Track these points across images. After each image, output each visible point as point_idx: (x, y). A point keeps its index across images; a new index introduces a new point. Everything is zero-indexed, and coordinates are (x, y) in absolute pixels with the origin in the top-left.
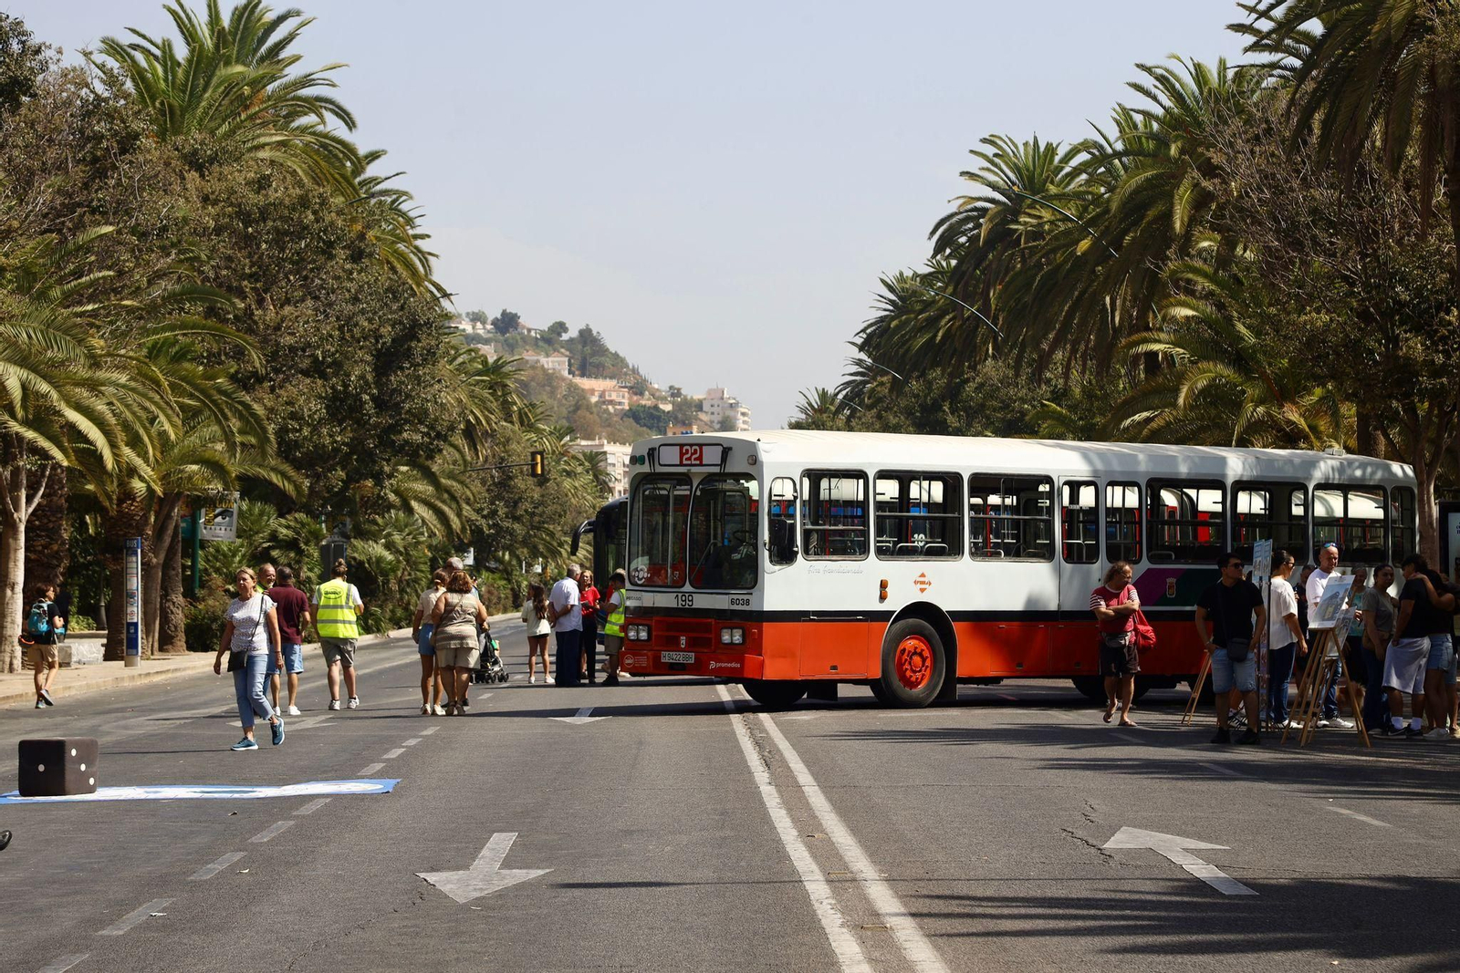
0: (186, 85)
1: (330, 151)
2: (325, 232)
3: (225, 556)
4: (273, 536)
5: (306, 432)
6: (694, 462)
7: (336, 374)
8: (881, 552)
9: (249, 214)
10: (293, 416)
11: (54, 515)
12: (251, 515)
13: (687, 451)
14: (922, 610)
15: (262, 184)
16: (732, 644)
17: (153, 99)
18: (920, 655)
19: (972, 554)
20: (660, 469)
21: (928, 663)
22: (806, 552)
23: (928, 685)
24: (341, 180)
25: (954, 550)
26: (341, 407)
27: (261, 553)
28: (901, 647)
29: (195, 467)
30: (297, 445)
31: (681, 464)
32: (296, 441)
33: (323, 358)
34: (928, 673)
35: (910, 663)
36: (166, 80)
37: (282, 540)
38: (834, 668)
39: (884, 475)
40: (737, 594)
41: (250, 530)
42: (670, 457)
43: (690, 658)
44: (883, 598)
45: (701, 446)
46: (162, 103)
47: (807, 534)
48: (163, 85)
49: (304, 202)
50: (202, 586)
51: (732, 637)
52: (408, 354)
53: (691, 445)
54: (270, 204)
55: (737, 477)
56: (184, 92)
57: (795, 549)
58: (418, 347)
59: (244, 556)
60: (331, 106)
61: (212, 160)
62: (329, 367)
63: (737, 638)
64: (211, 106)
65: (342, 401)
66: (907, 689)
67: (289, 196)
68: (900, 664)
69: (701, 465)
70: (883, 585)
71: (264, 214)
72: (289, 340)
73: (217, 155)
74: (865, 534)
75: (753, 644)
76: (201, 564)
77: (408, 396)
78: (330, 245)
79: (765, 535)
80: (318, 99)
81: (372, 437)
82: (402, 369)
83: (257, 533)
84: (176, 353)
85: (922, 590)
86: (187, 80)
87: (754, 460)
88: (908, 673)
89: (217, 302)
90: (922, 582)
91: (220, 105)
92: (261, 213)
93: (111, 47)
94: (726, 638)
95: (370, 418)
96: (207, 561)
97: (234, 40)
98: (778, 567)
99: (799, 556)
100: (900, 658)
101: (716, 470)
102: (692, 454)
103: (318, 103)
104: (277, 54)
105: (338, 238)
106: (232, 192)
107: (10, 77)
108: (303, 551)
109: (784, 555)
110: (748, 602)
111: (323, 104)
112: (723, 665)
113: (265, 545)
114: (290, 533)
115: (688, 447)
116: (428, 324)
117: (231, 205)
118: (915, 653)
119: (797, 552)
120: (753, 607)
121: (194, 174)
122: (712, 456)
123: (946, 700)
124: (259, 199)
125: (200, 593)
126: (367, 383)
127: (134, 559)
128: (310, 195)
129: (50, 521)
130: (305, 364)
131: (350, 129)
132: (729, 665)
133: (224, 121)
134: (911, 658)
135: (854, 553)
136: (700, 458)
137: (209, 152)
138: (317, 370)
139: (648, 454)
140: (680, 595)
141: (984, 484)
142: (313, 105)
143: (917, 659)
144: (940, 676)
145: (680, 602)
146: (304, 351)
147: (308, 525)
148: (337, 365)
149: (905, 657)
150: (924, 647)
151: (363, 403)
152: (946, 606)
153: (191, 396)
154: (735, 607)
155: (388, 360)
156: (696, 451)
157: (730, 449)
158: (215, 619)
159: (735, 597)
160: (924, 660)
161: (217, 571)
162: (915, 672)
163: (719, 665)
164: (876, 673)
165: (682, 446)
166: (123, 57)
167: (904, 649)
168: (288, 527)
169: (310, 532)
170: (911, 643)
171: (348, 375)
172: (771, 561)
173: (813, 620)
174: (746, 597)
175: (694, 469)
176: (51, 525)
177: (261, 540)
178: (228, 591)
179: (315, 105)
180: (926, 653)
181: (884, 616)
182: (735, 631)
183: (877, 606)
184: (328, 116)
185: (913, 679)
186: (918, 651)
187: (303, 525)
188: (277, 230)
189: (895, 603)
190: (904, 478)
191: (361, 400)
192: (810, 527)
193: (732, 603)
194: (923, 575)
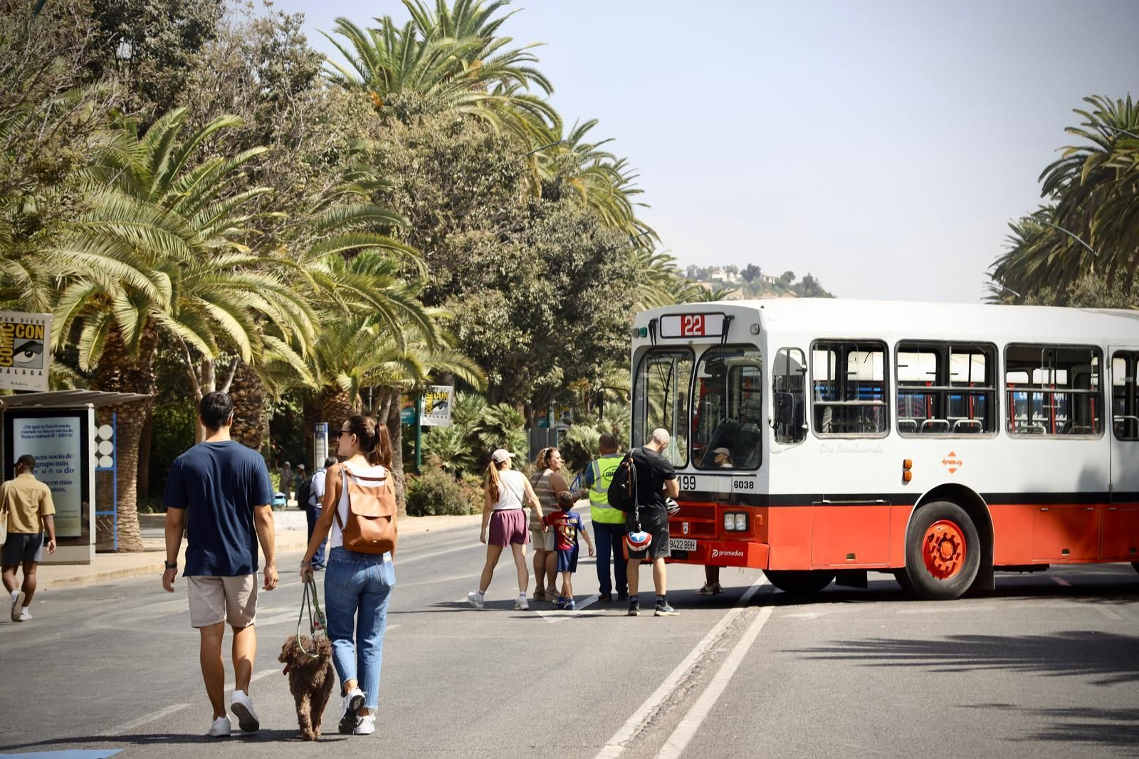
0: (402, 54)
1: (533, 112)
2: (507, 169)
3: (443, 438)
4: (482, 423)
5: (488, 334)
6: (696, 333)
7: (517, 287)
8: (903, 428)
9: (443, 155)
10: (478, 323)
11: (252, 405)
12: (466, 405)
13: (689, 321)
14: (951, 492)
15: (455, 129)
16: (735, 531)
17: (375, 64)
18: (951, 541)
19: (1009, 430)
20: (661, 342)
21: (960, 550)
22: (819, 428)
23: (961, 574)
24: (541, 134)
25: (990, 425)
26: (523, 316)
27: (472, 436)
28: (929, 533)
29: (391, 364)
30: (480, 345)
31: (683, 336)
32: (481, 342)
33: (507, 273)
34: (960, 562)
35: (939, 550)
36: (388, 51)
37: (489, 426)
38: (852, 556)
39: (908, 346)
40: (742, 476)
41: (465, 418)
42: (671, 327)
43: (692, 545)
44: (906, 479)
45: (702, 315)
46: (381, 69)
47: (819, 411)
48: (385, 55)
49: (489, 144)
50: (424, 463)
51: (734, 522)
52: (596, 274)
53: (693, 315)
54: (459, 146)
55: (741, 348)
56: (401, 60)
57: (804, 426)
58: (605, 268)
59: (458, 438)
60: (533, 75)
61: (418, 111)
62: (511, 281)
63: (741, 524)
64: (422, 70)
65: (526, 310)
66: (937, 579)
67: (475, 138)
68: (927, 552)
69: (703, 336)
70: (907, 466)
71: (456, 156)
72: (475, 259)
73: (421, 107)
74: (885, 410)
75: (755, 530)
76: (423, 445)
77: (597, 308)
78: (511, 179)
79: (769, 411)
80: (523, 70)
81: (570, 342)
82: (592, 286)
83: (470, 420)
84: (379, 270)
85: (952, 471)
86: (403, 50)
87: (757, 330)
88: (937, 562)
89: (389, 221)
90: (952, 462)
91: (429, 69)
92: (453, 154)
93: (343, 25)
94: (729, 523)
95: (549, 324)
96: (428, 443)
97: (456, 24)
98: (784, 446)
99: (810, 434)
100: (927, 545)
101: (718, 341)
102: (694, 325)
103: (523, 73)
104: (490, 33)
105: (517, 174)
106: (429, 136)
107: (192, 21)
108: (505, 434)
109: (792, 431)
110: (751, 485)
111: (527, 74)
112: (727, 553)
113: (476, 429)
114: (496, 421)
115: (690, 317)
116: (612, 249)
117: (429, 147)
118: (945, 539)
119: (806, 430)
120: (757, 490)
121: (400, 124)
122: (713, 326)
123: (981, 589)
124: (453, 143)
125: (421, 468)
126: (546, 295)
127: (322, 441)
128: (494, 138)
129: (248, 409)
130: (491, 278)
131: (549, 93)
132: (732, 554)
133: (434, 83)
134: (940, 545)
135: (873, 429)
136: (702, 329)
137: (414, 105)
138: (503, 284)
139: (650, 325)
140: (682, 477)
141: (1023, 356)
142: (518, 74)
143: (947, 547)
144: (974, 565)
145: (683, 485)
146: (488, 267)
147: (510, 413)
148: (517, 279)
149: (933, 543)
150: (955, 533)
151: (542, 312)
152: (979, 487)
153: (363, 300)
154: (739, 491)
155: (582, 279)
156: (697, 321)
157: (732, 318)
158: (430, 490)
159: (739, 479)
160: (955, 547)
161: (437, 451)
162: (944, 560)
163: (721, 553)
164: (902, 563)
165: (683, 316)
166: (352, 33)
167: (932, 536)
168: (494, 415)
169: (511, 419)
170: (940, 529)
171: (527, 288)
172: (777, 440)
173: (827, 504)
174: (749, 479)
175: (696, 341)
176: (249, 413)
177: (472, 426)
178: (443, 467)
179: (520, 74)
180: (958, 540)
181: (906, 499)
182: (738, 516)
183: (899, 488)
184: (530, 82)
185: (943, 568)
186: (948, 537)
187: (505, 413)
188: (468, 169)
189: (921, 485)
190: (941, 351)
191: (541, 309)
192: (821, 402)
193: (737, 485)
194: (952, 454)
